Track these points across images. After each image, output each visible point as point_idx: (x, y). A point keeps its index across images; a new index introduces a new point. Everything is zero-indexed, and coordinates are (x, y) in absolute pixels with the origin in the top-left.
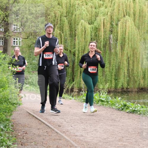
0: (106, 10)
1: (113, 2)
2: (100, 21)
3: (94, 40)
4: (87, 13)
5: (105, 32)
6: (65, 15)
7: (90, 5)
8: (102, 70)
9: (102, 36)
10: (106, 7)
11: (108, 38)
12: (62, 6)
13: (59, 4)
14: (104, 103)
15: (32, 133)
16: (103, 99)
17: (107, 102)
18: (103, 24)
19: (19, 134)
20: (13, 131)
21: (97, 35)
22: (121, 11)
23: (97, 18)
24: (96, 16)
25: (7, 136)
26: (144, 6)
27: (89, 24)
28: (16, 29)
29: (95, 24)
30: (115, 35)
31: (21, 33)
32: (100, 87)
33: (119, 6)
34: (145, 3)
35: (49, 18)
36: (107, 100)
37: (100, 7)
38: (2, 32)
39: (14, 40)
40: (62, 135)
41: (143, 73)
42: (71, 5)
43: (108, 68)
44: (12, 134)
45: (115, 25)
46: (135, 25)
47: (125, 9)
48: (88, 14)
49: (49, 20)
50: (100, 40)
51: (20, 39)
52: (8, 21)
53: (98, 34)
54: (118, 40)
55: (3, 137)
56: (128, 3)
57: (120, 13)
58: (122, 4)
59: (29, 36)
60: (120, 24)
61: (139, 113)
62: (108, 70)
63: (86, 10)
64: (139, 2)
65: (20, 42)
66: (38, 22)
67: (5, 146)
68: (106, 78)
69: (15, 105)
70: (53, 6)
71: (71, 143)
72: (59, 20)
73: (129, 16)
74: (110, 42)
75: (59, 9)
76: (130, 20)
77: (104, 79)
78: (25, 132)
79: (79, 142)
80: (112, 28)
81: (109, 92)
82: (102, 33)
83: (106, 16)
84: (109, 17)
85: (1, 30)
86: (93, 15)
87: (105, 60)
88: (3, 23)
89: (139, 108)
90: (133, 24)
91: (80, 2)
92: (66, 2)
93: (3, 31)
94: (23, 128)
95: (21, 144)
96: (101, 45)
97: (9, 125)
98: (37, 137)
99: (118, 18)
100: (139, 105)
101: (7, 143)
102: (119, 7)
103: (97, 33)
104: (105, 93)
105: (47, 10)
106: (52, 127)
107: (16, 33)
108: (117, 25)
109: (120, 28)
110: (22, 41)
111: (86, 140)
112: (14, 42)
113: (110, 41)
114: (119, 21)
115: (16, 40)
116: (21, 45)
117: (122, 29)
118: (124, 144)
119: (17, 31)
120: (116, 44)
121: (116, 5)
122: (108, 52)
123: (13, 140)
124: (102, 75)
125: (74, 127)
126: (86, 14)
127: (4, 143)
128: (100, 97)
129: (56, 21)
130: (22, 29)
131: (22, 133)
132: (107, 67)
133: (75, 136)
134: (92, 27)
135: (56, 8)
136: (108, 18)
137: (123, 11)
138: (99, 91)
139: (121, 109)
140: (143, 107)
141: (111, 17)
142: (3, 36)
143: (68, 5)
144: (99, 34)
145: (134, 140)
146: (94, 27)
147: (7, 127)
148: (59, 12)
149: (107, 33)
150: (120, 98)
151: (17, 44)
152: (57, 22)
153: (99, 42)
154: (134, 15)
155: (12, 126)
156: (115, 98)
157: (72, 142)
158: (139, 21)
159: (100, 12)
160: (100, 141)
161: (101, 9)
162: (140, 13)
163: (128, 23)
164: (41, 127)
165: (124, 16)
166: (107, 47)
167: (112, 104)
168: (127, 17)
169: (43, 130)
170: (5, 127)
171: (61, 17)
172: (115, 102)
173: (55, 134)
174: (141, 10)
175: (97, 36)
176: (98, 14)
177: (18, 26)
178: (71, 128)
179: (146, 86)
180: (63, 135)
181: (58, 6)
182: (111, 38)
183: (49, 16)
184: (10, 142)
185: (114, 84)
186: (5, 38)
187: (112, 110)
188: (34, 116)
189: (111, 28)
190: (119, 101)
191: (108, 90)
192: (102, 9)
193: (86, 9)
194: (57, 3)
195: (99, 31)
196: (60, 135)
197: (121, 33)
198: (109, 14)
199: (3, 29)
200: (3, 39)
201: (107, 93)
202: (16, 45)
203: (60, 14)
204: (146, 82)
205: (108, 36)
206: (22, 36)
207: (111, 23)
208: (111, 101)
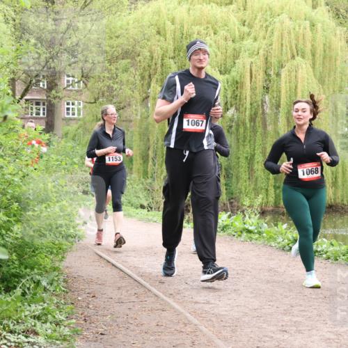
0: (256, 45)
1: (270, 29)
2: (244, 67)
3: (231, 106)
4: (216, 50)
5: (253, 89)
6: (172, 55)
7: (222, 34)
8: (249, 167)
9: (248, 98)
10: (255, 40)
11: (260, 103)
12: (165, 36)
13: (159, 33)
14: (252, 235)
15: (105, 296)
16: (250, 228)
17: (260, 233)
18: (249, 74)
19: (80, 298)
20: (67, 292)
21: (237, 96)
22: (287, 46)
23: (237, 61)
24: (234, 56)
25: (55, 302)
26: (333, 38)
27: (221, 73)
28: (71, 82)
29: (233, 74)
30: (275, 96)
31: (81, 91)
32: (245, 203)
33: (282, 36)
34: (335, 30)
35: (140, 61)
36: (260, 230)
37: (243, 39)
38: (44, 89)
39: (68, 106)
40: (166, 302)
41: (333, 174)
42: (183, 34)
43: (260, 164)
44: (64, 299)
45: (273, 76)
46: (315, 75)
47: (294, 42)
48: (219, 53)
49: (139, 64)
50: (243, 106)
51: (79, 104)
52: (54, 68)
53: (239, 95)
54: (281, 106)
55: (48, 304)
56: (301, 31)
57: (284, 50)
58: (289, 33)
59: (98, 98)
60: (284, 73)
61: (324, 256)
62: (260, 167)
63: (214, 45)
64: (323, 29)
65: (79, 110)
66: (117, 69)
67: (51, 323)
68: (256, 185)
69: (70, 239)
70: (146, 37)
71: (186, 318)
72: (159, 65)
73: (303, 57)
74: (263, 110)
75: (159, 44)
76: (304, 66)
77: (252, 186)
78: (92, 295)
79: (203, 315)
80: (268, 82)
81: (263, 213)
82: (247, 92)
83: (256, 57)
84: (262, 59)
85: (41, 86)
86: (228, 54)
87: (255, 147)
88: (46, 71)
89: (325, 246)
90: (312, 73)
91: (202, 28)
92: (173, 27)
93: (46, 87)
94: (87, 286)
95: (83, 318)
96: (245, 116)
97: (59, 279)
98: (115, 305)
99: (279, 62)
100: (324, 239)
101: (56, 316)
102: (282, 39)
103: (237, 93)
104: (256, 215)
105: (135, 45)
106: (147, 285)
107: (71, 91)
108: (278, 75)
109: (284, 80)
110: (85, 107)
111: (216, 311)
112: (68, 109)
113: (265, 108)
114: (282, 67)
115: (71, 106)
116: (81, 116)
117: (288, 84)
118: (295, 319)
119: (73, 87)
120: (277, 114)
121: (276, 34)
122: (260, 130)
123: (67, 310)
124: (249, 178)
125: (191, 284)
126: (214, 52)
127: (49, 316)
128: (245, 224)
129: (153, 67)
130: (83, 82)
131: (85, 296)
132: (258, 162)
133: (193, 304)
134: (227, 79)
135: (153, 41)
136: (259, 62)
137: (291, 47)
138: (243, 212)
139: (287, 248)
140: (333, 243)
141: (267, 59)
142: (45, 98)
143: (178, 34)
144: (241, 93)
145: (315, 312)
146: (230, 79)
147: (55, 284)
148: (159, 48)
149: (257, 91)
150: (285, 226)
151: (73, 114)
152: (156, 70)
153: (242, 109)
154: (313, 55)
155: (65, 281)
156: (276, 225)
157: (188, 315)
158: (323, 68)
159: (242, 49)
160: (246, 314)
161: (245, 42)
162: (325, 51)
163: (300, 71)
164: (124, 285)
165: (293, 57)
166: (258, 119)
167: (270, 238)
168: (298, 59)
169: (128, 291)
170: (51, 284)
171: (162, 60)
172: (275, 234)
173: (153, 299)
174: (328, 45)
175: (238, 98)
176: (240, 52)
177: (76, 76)
178: (187, 286)
179: (339, 201)
180: (170, 301)
181: (158, 37)
182: (265, 102)
183: (139, 58)
184: (61, 315)
185: (273, 196)
186: (50, 101)
187: (270, 250)
188: (109, 262)
189: (266, 81)
190: (284, 231)
191: (261, 209)
192: (248, 42)
193: (215, 42)
194: (154, 31)
195: (242, 87)
196: (163, 300)
197: (287, 92)
198: (261, 52)
199: (46, 84)
200: (46, 104)
201: (258, 215)
202: (71, 116)
203: (160, 52)
204: (340, 193)
205: (259, 98)
206: (83, 98)
207: (266, 72)
208: (268, 231)
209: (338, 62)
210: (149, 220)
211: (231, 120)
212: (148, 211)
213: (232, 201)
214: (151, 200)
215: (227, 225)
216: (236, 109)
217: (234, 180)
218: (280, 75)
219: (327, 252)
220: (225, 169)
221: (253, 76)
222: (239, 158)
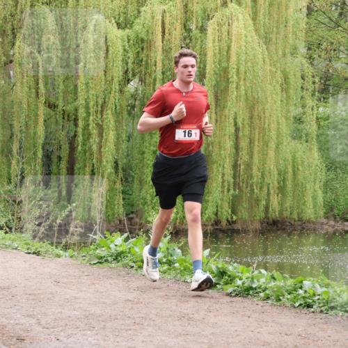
2: (153, 18)
3: (134, 75)
5: (166, 51)
9: (159, 65)
18: (160, 28)
21: (142, 61)
23: (142, 9)
24: (139, 2)
27: (119, 26)
29: (137, 27)
36: (170, 258)
41: (279, 174)
45: (195, 32)
46: (256, 30)
50: (150, 75)
53: (145, 59)
54: (207, 76)
60: (211, 27)
61: (262, 295)
73: (239, 4)
76: (241, 17)
81: (176, 234)
82: (158, 56)
83: (171, 3)
84: (180, 5)
89: (263, 280)
90: (251, 28)
99: (205, 10)
100: (263, 271)
103: (143, 56)
108: (203, 29)
109: (211, 38)
114: (209, 18)
117: (217, 44)
125: (65, 340)
129: (17, 17)
134: (128, 36)
136: (175, 10)
138: (147, 232)
140: (275, 276)
141: (186, 6)
144: (147, 56)
146: (133, 36)
150: (207, 252)
153: (149, 80)
158: (269, 19)
163: (235, 24)
165: (225, 4)
167: (185, 270)
168: (232, 6)
171: (32, 6)
175: (143, 63)
179: (286, 214)
189: (185, 38)
191: (174, 227)
195: (149, 48)
197: (215, 55)
201: (169, 237)
204: (288, 204)
207: (185, 26)
208: (182, 260)
209: (291, 11)
210: (6, 247)
211: (134, 97)
212: (6, 233)
213: (131, 216)
214: (10, 217)
215: (122, 252)
216: (141, 80)
217: (136, 185)
218: (206, 30)
219: (266, 289)
220: (123, 169)
221: (167, 31)
222: (143, 153)
